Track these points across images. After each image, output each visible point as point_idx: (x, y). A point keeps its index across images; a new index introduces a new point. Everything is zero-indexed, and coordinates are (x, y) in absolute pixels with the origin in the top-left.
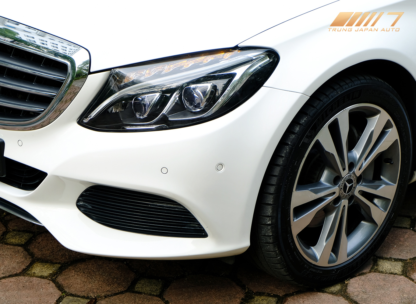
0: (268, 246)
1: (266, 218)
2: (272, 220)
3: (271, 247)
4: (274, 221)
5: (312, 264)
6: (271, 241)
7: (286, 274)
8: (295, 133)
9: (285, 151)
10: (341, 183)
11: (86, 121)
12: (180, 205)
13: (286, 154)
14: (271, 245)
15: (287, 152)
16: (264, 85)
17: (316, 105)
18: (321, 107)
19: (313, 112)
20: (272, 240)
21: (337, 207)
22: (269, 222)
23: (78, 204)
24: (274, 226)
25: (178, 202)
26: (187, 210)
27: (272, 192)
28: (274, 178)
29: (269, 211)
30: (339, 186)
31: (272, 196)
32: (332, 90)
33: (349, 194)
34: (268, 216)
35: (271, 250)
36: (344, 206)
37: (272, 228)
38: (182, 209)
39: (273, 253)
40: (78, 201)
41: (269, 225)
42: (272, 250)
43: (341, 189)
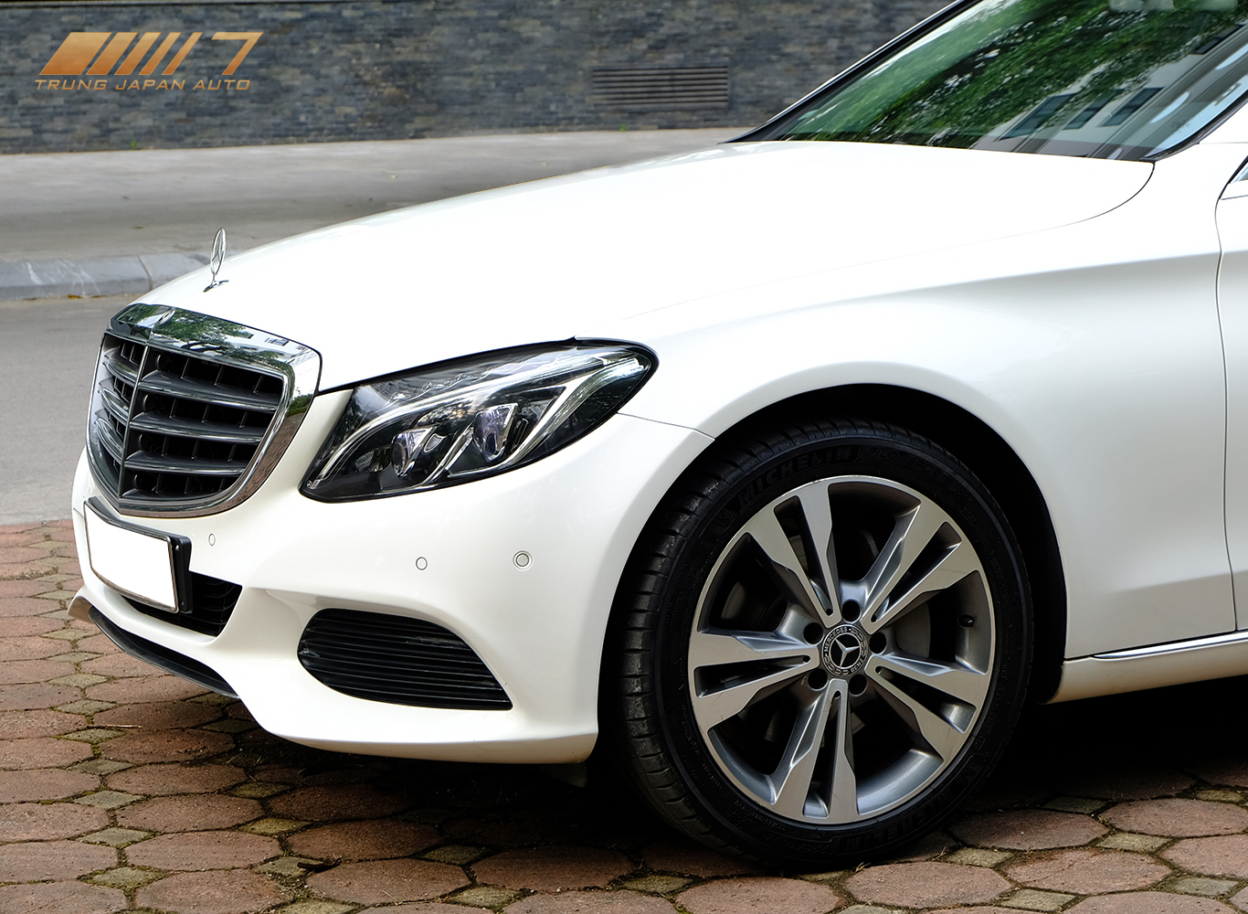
0: (642, 742)
1: (633, 680)
2: (642, 683)
3: (646, 746)
4: (645, 685)
5: (758, 805)
6: (645, 730)
7: (690, 813)
8: (691, 512)
9: (668, 546)
10: (825, 639)
11: (313, 486)
12: (456, 638)
13: (669, 550)
14: (646, 739)
15: (671, 546)
16: (619, 411)
17: (741, 461)
18: (752, 468)
19: (734, 474)
20: (647, 728)
21: (820, 693)
22: (638, 689)
23: (301, 653)
24: (648, 696)
25: (452, 631)
26: (469, 647)
27: (640, 626)
28: (645, 596)
29: (636, 665)
30: (819, 647)
31: (639, 634)
32: (783, 438)
33: (849, 670)
34: (635, 676)
35: (649, 753)
36: (838, 694)
37: (643, 701)
38: (461, 646)
39: (653, 759)
40: (301, 648)
41: (638, 694)
42: (652, 752)
43: (825, 653)
